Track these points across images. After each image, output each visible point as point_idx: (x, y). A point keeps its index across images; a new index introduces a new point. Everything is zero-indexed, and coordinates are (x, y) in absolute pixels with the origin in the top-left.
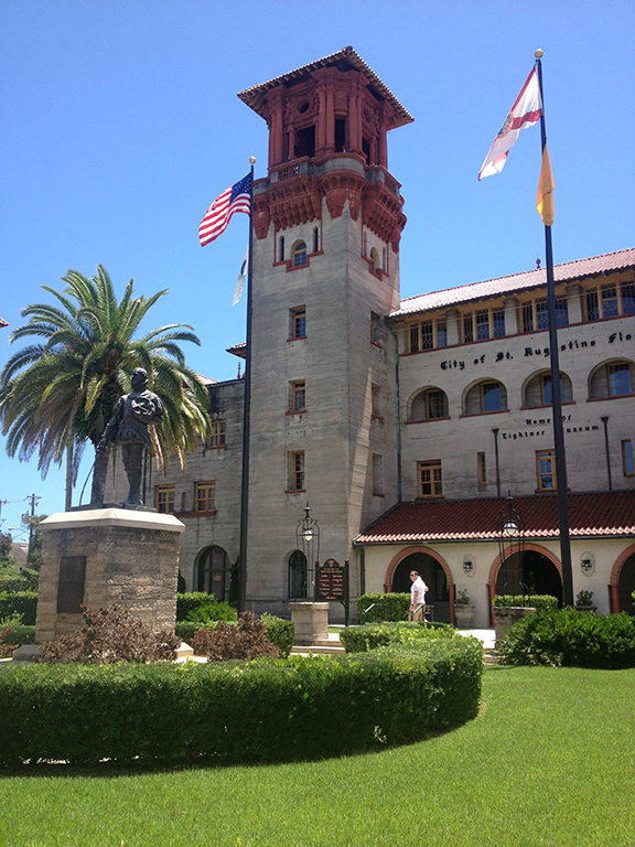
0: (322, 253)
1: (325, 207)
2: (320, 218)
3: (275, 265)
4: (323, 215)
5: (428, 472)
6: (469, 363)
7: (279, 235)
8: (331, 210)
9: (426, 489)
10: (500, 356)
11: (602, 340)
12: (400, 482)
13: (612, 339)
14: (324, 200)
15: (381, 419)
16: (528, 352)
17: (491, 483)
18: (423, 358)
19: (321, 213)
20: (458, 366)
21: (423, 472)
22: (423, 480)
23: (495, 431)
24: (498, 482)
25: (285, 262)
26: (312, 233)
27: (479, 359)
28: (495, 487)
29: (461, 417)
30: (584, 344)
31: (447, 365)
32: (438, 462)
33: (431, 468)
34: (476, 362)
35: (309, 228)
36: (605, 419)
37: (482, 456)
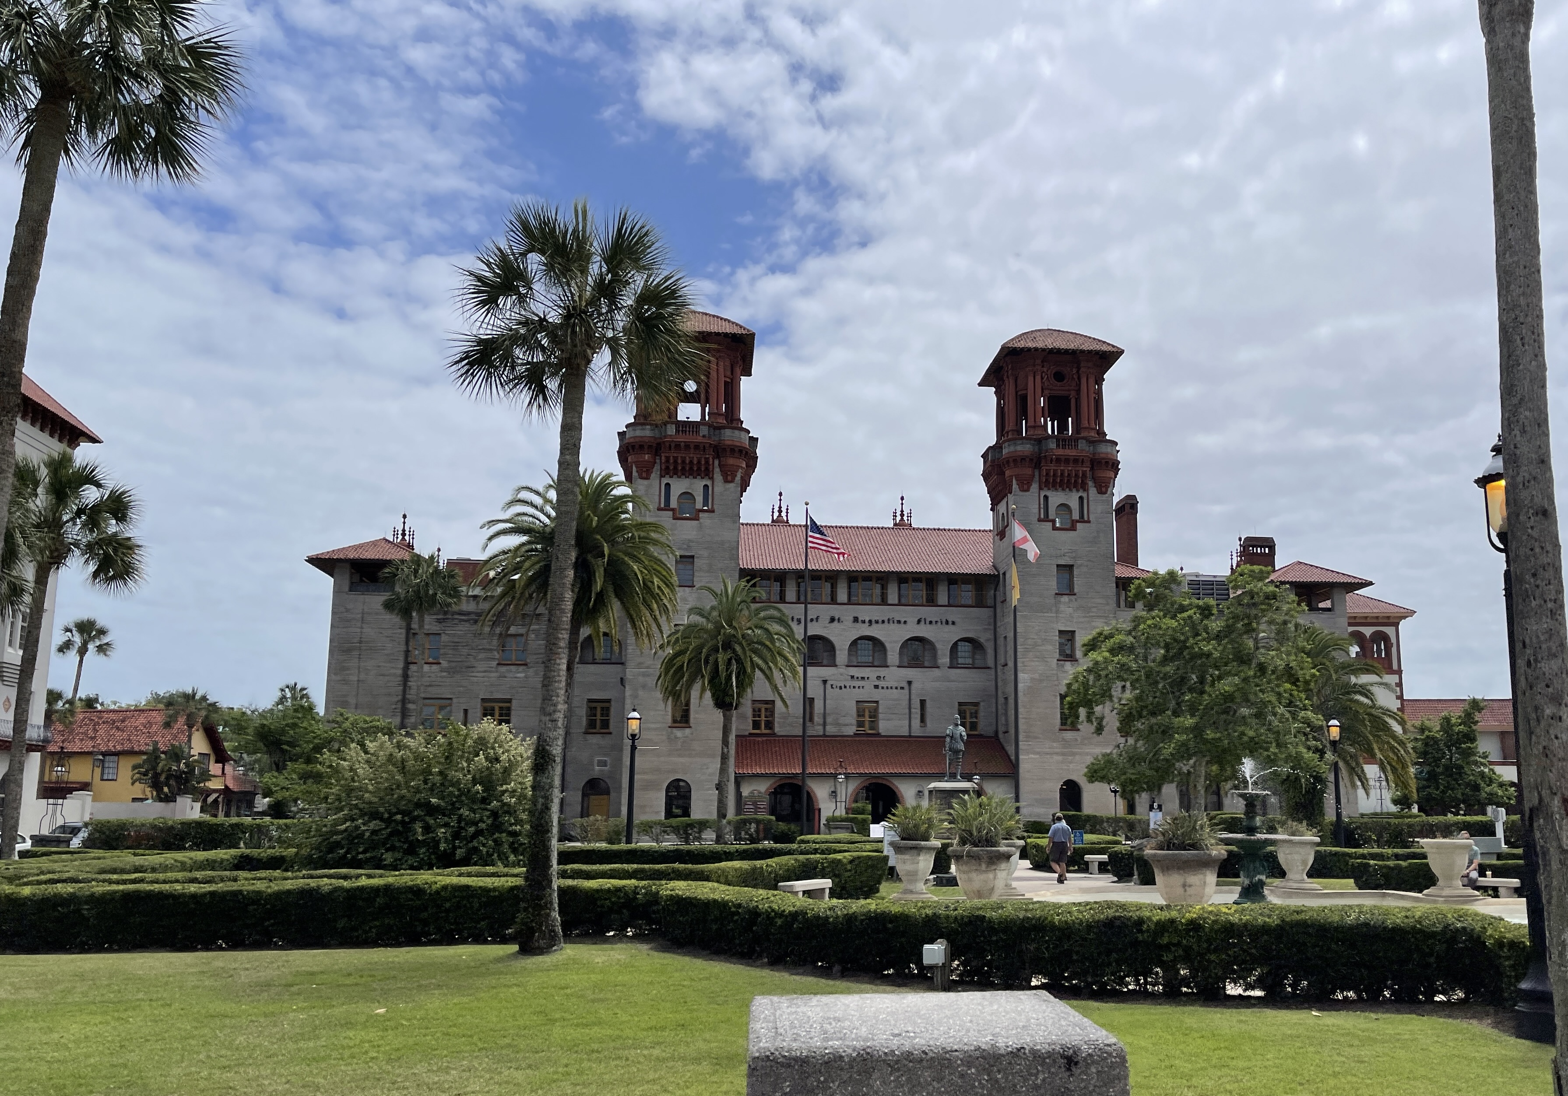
0: (714, 511)
1: (717, 470)
2: (712, 478)
3: (660, 509)
4: (715, 476)
5: (760, 710)
7: (665, 481)
8: (720, 473)
9: (756, 725)
10: (832, 620)
11: (911, 621)
13: (919, 621)
14: (718, 462)
16: (856, 620)
17: (819, 725)
19: (712, 474)
20: (796, 621)
21: (754, 709)
22: (754, 716)
23: (825, 682)
24: (824, 724)
25: (672, 510)
26: (702, 488)
27: (814, 618)
28: (821, 728)
30: (899, 622)
32: (773, 703)
33: (765, 707)
35: (698, 484)
36: (910, 683)
37: (810, 701)
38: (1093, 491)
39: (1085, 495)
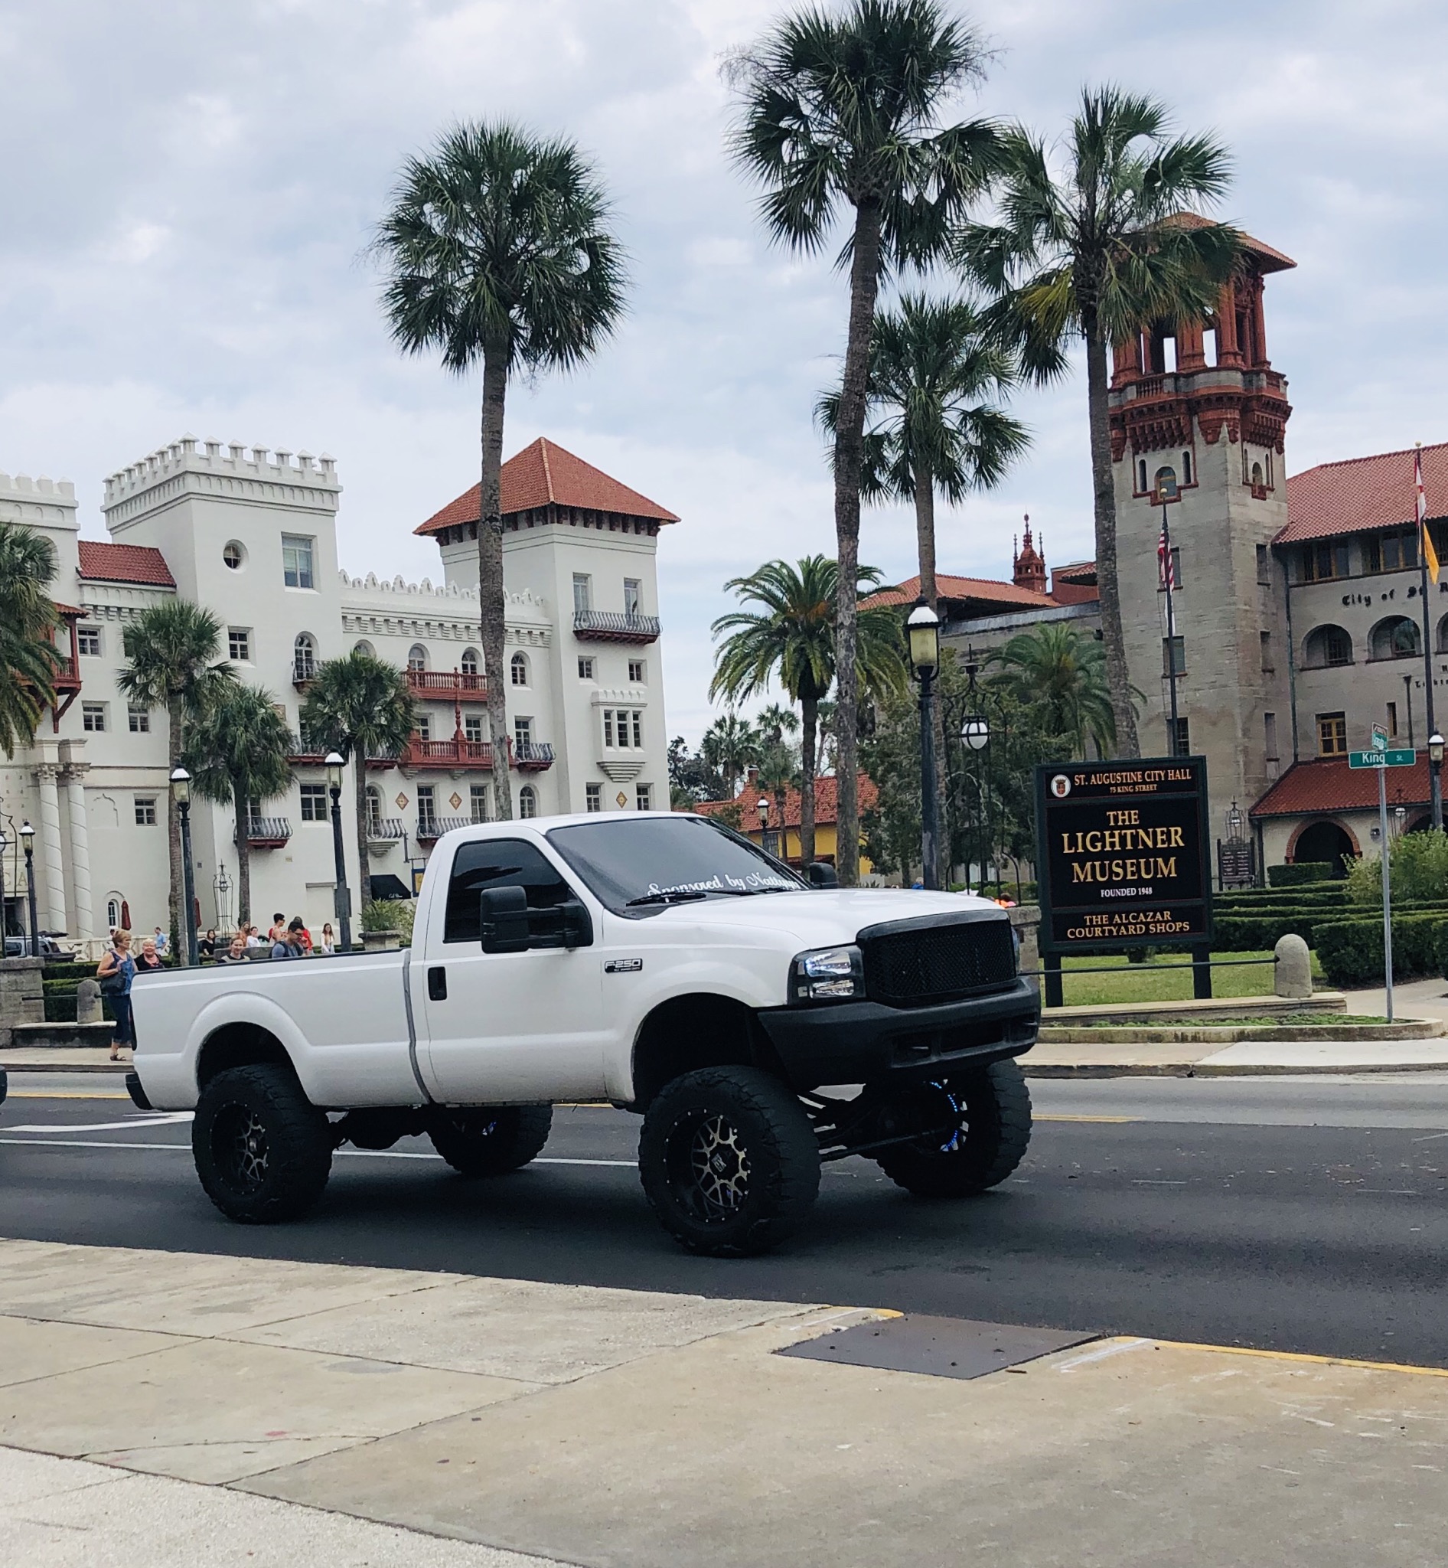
1: (1197, 429)
2: (1191, 442)
3: (1136, 496)
4: (1195, 438)
5: (1330, 725)
6: (1376, 600)
7: (1138, 459)
8: (1205, 434)
9: (1328, 746)
10: (1412, 592)
12: (1295, 739)
14: (1195, 420)
15: (1273, 672)
16: (1444, 587)
17: (1403, 738)
18: (1319, 591)
19: (1192, 436)
20: (1363, 601)
21: (1323, 727)
22: (1324, 735)
23: (1408, 679)
24: (1411, 736)
25: (1149, 494)
26: (1181, 459)
27: (1388, 593)
28: (1406, 742)
29: (1368, 662)
31: (1350, 600)
32: (1342, 715)
33: (1334, 722)
34: (1384, 597)
35: (1178, 453)
37: (1392, 706)
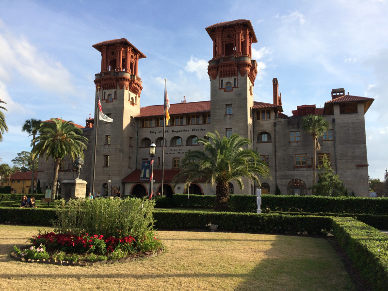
0: (117, 99)
1: (118, 86)
2: (116, 88)
3: (102, 100)
4: (118, 88)
6: (157, 132)
7: (104, 91)
8: (120, 87)
10: (166, 131)
11: (190, 130)
12: (137, 164)
13: (193, 130)
14: (118, 83)
15: (132, 147)
16: (173, 131)
17: (161, 166)
18: (145, 130)
20: (155, 133)
25: (106, 100)
26: (114, 92)
30: (186, 131)
31: (152, 132)
34: (159, 132)
35: (112, 91)
36: (189, 151)
37: (159, 158)
38: (239, 76)
39: (236, 78)
